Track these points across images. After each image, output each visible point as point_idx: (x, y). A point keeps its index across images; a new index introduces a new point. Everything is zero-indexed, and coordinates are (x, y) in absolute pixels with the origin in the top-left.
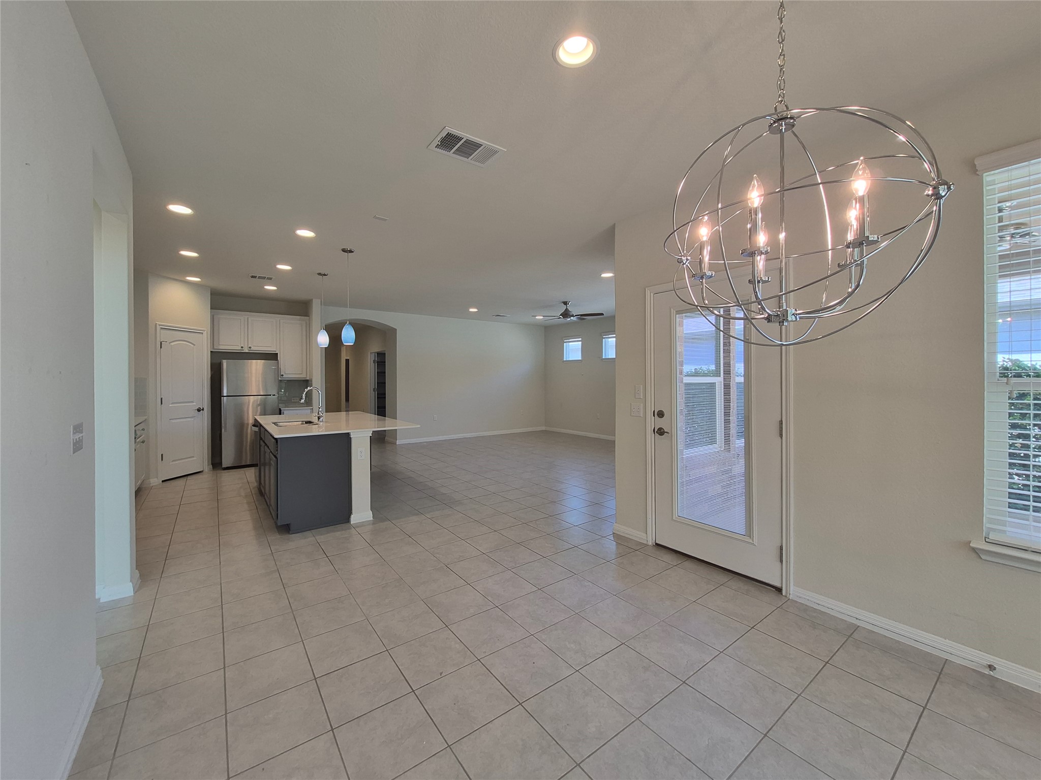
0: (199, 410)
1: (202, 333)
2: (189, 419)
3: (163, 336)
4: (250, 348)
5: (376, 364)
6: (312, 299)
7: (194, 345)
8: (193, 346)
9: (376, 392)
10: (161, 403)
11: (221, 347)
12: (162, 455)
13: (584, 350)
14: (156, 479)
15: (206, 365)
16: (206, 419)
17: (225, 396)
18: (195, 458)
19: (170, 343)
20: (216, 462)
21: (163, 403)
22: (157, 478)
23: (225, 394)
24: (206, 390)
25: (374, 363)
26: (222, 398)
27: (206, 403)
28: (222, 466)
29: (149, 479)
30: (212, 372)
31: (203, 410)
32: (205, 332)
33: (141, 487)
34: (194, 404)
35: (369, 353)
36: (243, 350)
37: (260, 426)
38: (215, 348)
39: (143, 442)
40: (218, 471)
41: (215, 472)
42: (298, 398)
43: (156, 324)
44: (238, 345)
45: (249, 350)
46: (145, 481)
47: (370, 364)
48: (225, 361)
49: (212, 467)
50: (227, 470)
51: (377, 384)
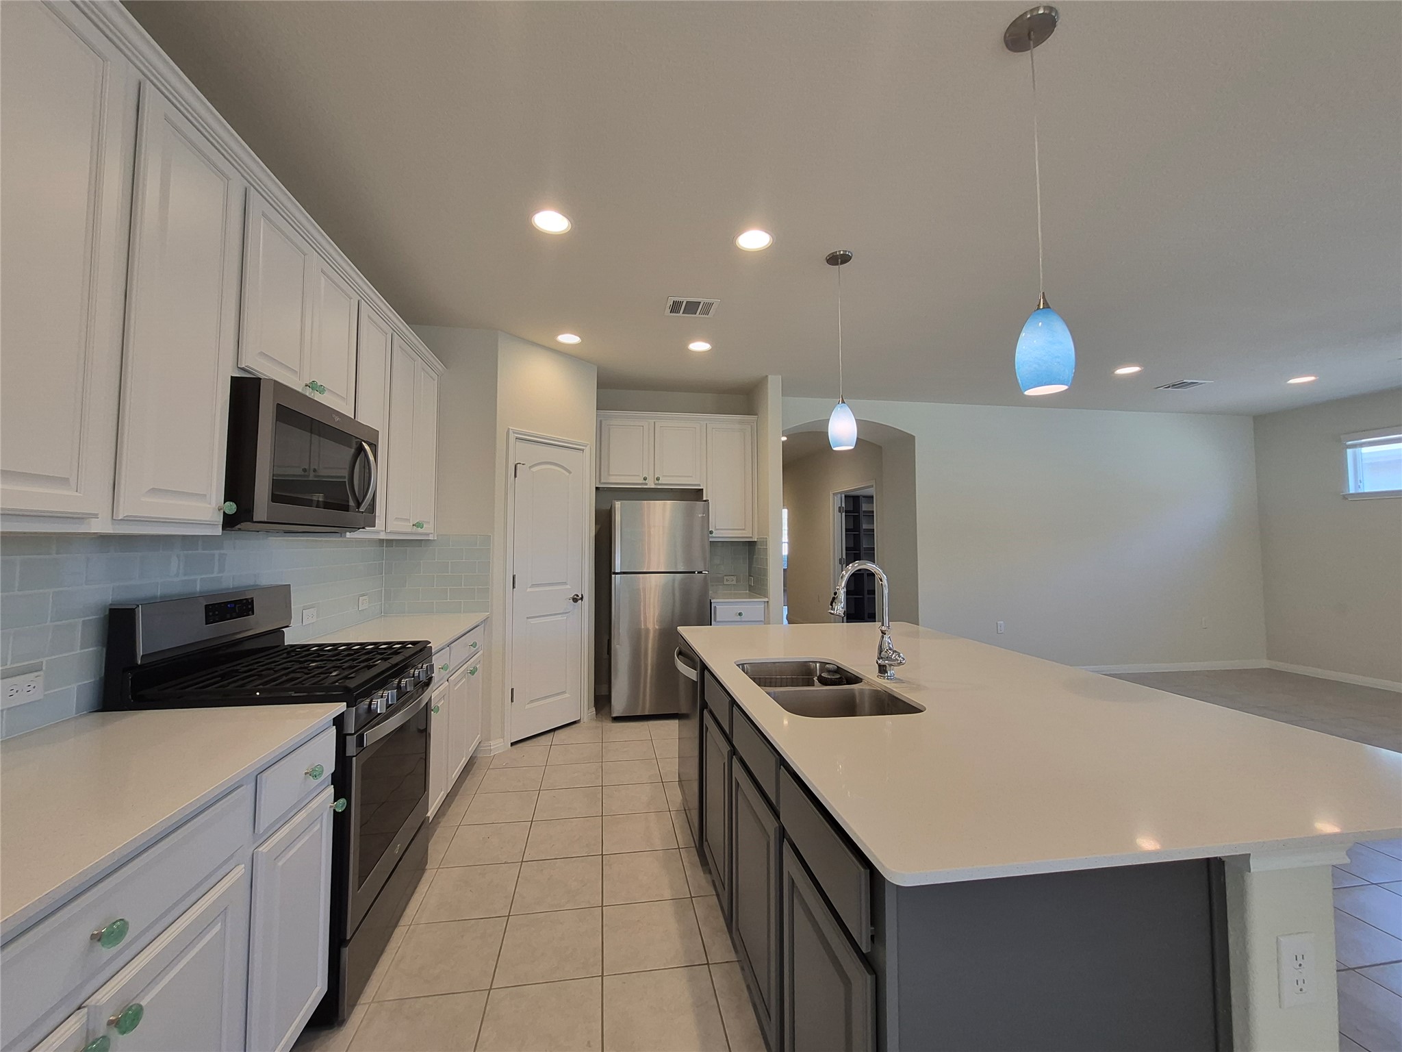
0: (575, 600)
1: (583, 450)
2: (559, 618)
3: (520, 452)
4: (658, 479)
5: (844, 514)
6: (766, 378)
7: (570, 472)
8: (568, 474)
10: (514, 587)
11: (612, 479)
12: (512, 690)
14: (501, 740)
15: (588, 512)
16: (587, 616)
17: (618, 573)
18: (567, 695)
19: (530, 467)
20: (602, 701)
21: (516, 585)
22: (503, 737)
23: (618, 570)
24: (587, 560)
25: (840, 511)
26: (613, 576)
27: (587, 588)
28: (610, 712)
29: (489, 740)
30: (598, 527)
31: (582, 599)
32: (588, 448)
33: (475, 757)
34: (568, 587)
35: (831, 495)
36: (646, 484)
37: (703, 668)
38: (602, 481)
39: (472, 673)
40: (604, 724)
41: (599, 724)
42: (734, 578)
43: (509, 429)
44: (638, 475)
45: (656, 484)
46: (482, 745)
47: (834, 515)
48: (618, 504)
49: (595, 712)
50: (619, 722)
51: (846, 550)
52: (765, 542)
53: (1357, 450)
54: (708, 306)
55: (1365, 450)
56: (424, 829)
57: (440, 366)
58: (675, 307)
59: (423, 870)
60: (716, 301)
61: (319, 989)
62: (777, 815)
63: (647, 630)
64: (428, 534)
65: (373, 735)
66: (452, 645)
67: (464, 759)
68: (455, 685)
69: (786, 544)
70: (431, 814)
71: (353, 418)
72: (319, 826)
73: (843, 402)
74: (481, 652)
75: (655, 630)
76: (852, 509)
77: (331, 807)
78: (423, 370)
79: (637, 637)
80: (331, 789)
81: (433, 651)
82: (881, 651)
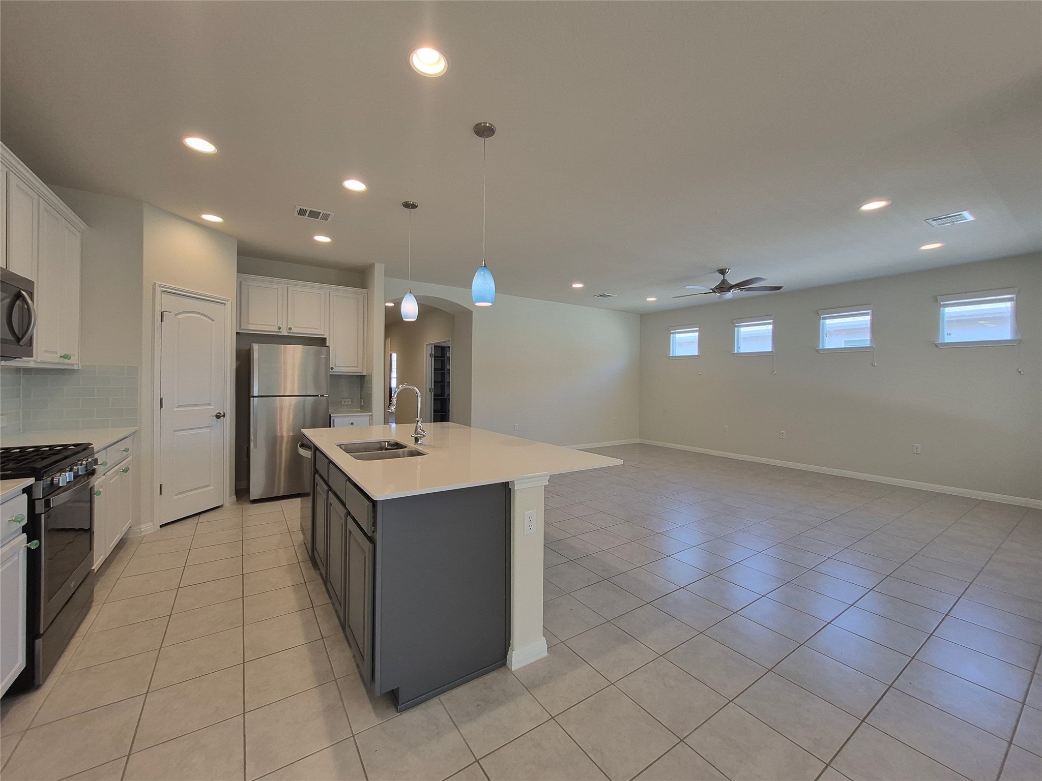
0: (218, 417)
1: (225, 304)
2: (203, 430)
3: (165, 302)
4: (290, 329)
5: (433, 358)
6: (374, 264)
7: (213, 320)
8: (211, 321)
9: (433, 393)
10: (161, 407)
11: (251, 326)
12: (161, 486)
13: (701, 342)
14: (152, 524)
15: (229, 351)
16: (228, 430)
17: (256, 396)
18: (211, 488)
19: (176, 315)
20: (242, 491)
21: (164, 406)
22: (153, 522)
23: (256, 394)
24: (228, 387)
25: (430, 357)
26: (252, 398)
27: (228, 406)
28: (249, 498)
29: (139, 524)
30: (238, 361)
31: (224, 416)
32: (230, 302)
33: (126, 538)
34: (212, 407)
35: (425, 345)
36: (281, 332)
37: (316, 449)
38: (242, 328)
39: (126, 471)
40: (243, 506)
41: (240, 506)
42: (350, 400)
43: (155, 283)
44: (274, 325)
45: (289, 333)
46: (132, 528)
47: (426, 359)
48: (256, 346)
49: (236, 499)
50: (257, 503)
51: (434, 383)
52: (371, 376)
53: (674, 335)
54: (326, 217)
55: (678, 336)
56: (89, 579)
57: (82, 225)
58: (302, 212)
59: (89, 607)
60: (332, 214)
61: (20, 663)
62: (344, 504)
63: (282, 437)
64: (72, 365)
65: (57, 500)
66: (108, 449)
67: (118, 536)
68: (111, 479)
69: (395, 379)
70: (95, 567)
71: (5, 268)
72: (17, 558)
73: (410, 293)
74: (131, 457)
75: (288, 436)
76: (440, 355)
77: (25, 547)
78: (67, 228)
79: (273, 442)
80: (25, 535)
81: (95, 451)
82: (416, 430)
